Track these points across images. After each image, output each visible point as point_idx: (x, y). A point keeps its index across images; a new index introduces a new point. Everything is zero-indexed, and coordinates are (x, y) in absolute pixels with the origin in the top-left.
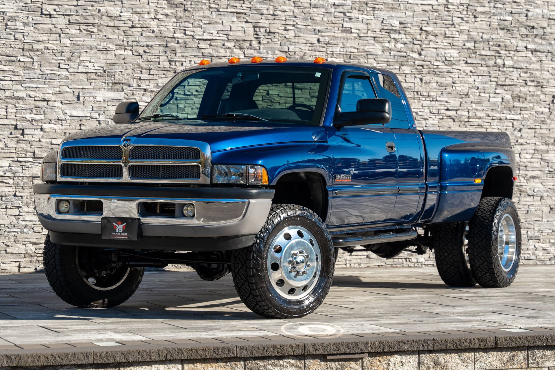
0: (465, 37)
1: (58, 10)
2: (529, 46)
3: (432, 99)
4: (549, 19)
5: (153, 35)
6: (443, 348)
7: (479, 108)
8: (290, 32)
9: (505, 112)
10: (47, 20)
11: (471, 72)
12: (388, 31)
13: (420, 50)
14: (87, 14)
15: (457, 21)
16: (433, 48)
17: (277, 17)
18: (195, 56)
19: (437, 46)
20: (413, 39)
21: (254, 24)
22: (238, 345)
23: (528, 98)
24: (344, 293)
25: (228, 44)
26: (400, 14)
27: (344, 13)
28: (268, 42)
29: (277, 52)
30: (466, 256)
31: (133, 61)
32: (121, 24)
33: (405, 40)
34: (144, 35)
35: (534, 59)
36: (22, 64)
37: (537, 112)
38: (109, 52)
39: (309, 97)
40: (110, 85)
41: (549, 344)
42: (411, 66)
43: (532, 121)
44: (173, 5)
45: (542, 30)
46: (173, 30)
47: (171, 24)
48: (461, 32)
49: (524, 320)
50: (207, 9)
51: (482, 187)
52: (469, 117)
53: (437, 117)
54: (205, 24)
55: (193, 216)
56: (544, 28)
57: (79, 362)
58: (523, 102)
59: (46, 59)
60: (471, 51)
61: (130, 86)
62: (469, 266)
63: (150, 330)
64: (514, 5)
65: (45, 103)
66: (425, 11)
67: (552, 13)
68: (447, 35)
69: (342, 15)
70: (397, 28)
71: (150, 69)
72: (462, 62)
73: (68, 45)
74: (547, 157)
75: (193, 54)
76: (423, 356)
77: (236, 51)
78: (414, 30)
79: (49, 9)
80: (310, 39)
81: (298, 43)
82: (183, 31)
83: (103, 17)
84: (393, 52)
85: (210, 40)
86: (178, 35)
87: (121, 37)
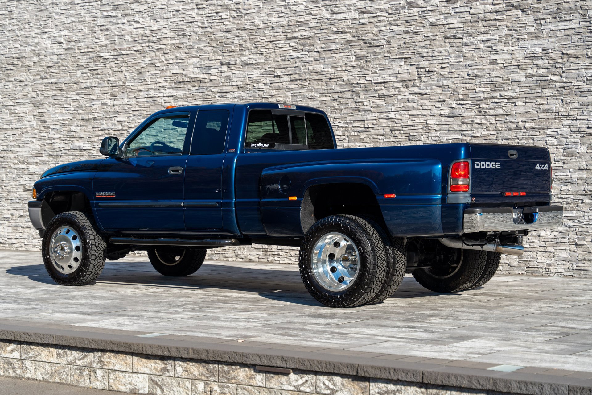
1: (284, 71)
3: (572, 118)
5: (343, 83)
8: (445, 69)
10: (277, 80)
12: (531, 58)
13: (561, 73)
14: (301, 72)
16: (574, 69)
17: (435, 58)
18: (373, 97)
19: (578, 67)
20: (555, 63)
21: (417, 66)
25: (396, 85)
26: (543, 42)
27: (491, 47)
28: (428, 79)
29: (434, 87)
32: (323, 77)
33: (547, 65)
34: (337, 84)
38: (315, 99)
42: (552, 88)
44: (359, 58)
46: (358, 78)
47: (356, 73)
50: (382, 58)
53: (578, 135)
54: (380, 70)
66: (568, 35)
68: (588, 56)
69: (490, 49)
70: (541, 55)
71: (342, 110)
75: (371, 95)
77: (402, 89)
78: (556, 55)
79: (278, 72)
80: (461, 73)
81: (451, 78)
82: (364, 77)
83: (311, 73)
84: (535, 77)
85: (384, 83)
86: (361, 81)
87: (323, 87)
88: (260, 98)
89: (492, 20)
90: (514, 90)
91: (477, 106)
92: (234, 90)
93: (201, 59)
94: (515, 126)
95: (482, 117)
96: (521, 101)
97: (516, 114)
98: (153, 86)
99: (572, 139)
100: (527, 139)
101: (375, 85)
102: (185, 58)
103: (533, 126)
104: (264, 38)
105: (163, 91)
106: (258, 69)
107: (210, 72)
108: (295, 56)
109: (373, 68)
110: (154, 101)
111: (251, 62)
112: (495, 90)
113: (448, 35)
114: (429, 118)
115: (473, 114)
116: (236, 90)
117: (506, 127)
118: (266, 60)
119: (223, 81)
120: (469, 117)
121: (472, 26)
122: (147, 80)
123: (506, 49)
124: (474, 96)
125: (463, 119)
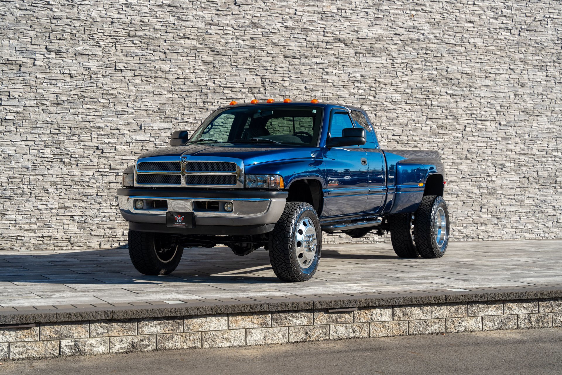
0: (405, 85)
1: (126, 66)
2: (449, 92)
3: (383, 128)
4: (462, 73)
5: (192, 84)
6: (410, 303)
7: (415, 134)
8: (286, 82)
9: (432, 137)
10: (119, 73)
11: (409, 109)
12: (353, 81)
13: (374, 94)
14: (146, 69)
15: (400, 74)
16: (383, 93)
17: (277, 72)
19: (386, 92)
20: (370, 87)
21: (261, 76)
22: (267, 303)
23: (448, 127)
24: (329, 263)
25: (244, 90)
26: (361, 70)
27: (323, 69)
28: (271, 89)
29: (277, 95)
30: (413, 237)
31: (178, 102)
32: (170, 76)
33: (365, 87)
34: (186, 84)
35: (452, 100)
36: (102, 104)
37: (454, 137)
38: (162, 96)
39: (299, 126)
40: (163, 118)
41: (482, 300)
42: (368, 105)
43: (450, 143)
44: (206, 64)
45: (457, 81)
46: (206, 81)
47: (204, 76)
48: (402, 82)
49: (461, 282)
50: (229, 66)
51: (423, 189)
52: (408, 141)
53: (386, 140)
54: (228, 76)
55: (232, 211)
56: (458, 79)
57: (156, 316)
58: (445, 130)
59: (118, 101)
60: (409, 95)
61: (176, 119)
62: (414, 243)
63: (201, 291)
64: (438, 63)
65: (118, 131)
66: (378, 68)
67: (464, 69)
68: (393, 84)
69: (322, 70)
70: (359, 79)
71: (190, 108)
72: (403, 102)
73: (134, 91)
74: (461, 167)
75: (220, 97)
76: (396, 309)
77: (249, 95)
78: (371, 81)
79: (121, 66)
80: (300, 87)
81: (292, 89)
82: (213, 81)
83: (158, 71)
84: (356, 96)
85: (232, 87)
86: (209, 84)
87: (170, 86)
88: (98, 89)
89: (322, 48)
92: (65, 79)
93: (21, 42)
101: (223, 89)
104: (103, 31)
106: (95, 61)
107: (34, 57)
108: (140, 54)
109: (221, 74)
111: (87, 53)
113: (288, 55)
116: (69, 78)
118: (105, 53)
119: (51, 68)
121: (307, 51)
123: (334, 71)
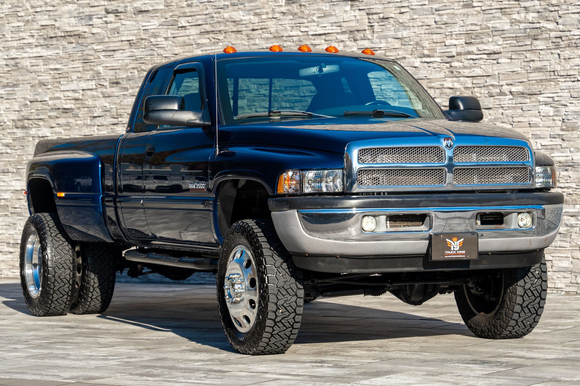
1: (191, 21)
3: (573, 79)
5: (270, 36)
8: (405, 14)
10: (182, 32)
13: (557, 18)
14: (214, 22)
16: (573, 13)
21: (367, 11)
25: (341, 37)
28: (382, 29)
29: (390, 40)
32: (243, 28)
33: (539, 7)
34: (263, 37)
42: (546, 39)
46: (289, 28)
47: (286, 22)
54: (319, 17)
77: (348, 43)
79: (183, 22)
80: (426, 20)
81: (413, 27)
82: (298, 28)
83: (227, 23)
84: (523, 24)
85: (325, 34)
86: (294, 33)
87: (243, 42)
88: (159, 58)
90: (496, 42)
91: (448, 65)
92: (124, 48)
93: (80, 5)
94: (498, 91)
95: (455, 79)
96: (505, 57)
97: (499, 74)
98: (15, 44)
99: (571, 108)
100: (514, 108)
101: (313, 37)
102: (57, 4)
103: (521, 90)
105: (28, 50)
106: (156, 18)
107: (91, 23)
109: (309, 15)
110: (16, 65)
111: (146, 9)
112: (471, 43)
114: (384, 82)
115: (442, 75)
116: (127, 47)
117: (487, 92)
118: (167, 6)
119: (110, 36)
120: (437, 80)
122: (7, 36)
124: (443, 51)
125: (430, 82)
